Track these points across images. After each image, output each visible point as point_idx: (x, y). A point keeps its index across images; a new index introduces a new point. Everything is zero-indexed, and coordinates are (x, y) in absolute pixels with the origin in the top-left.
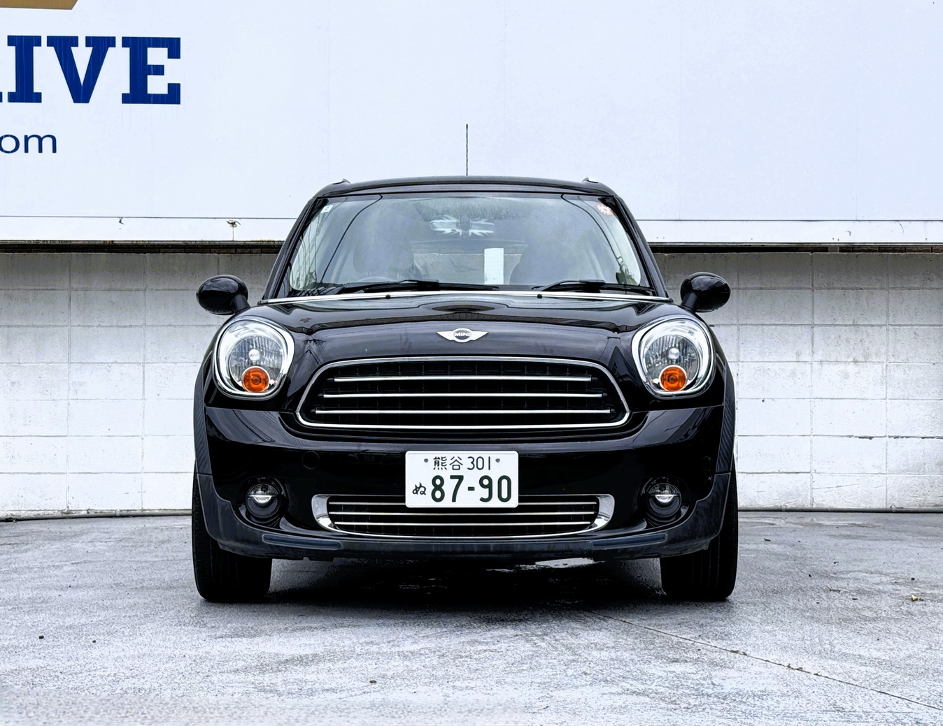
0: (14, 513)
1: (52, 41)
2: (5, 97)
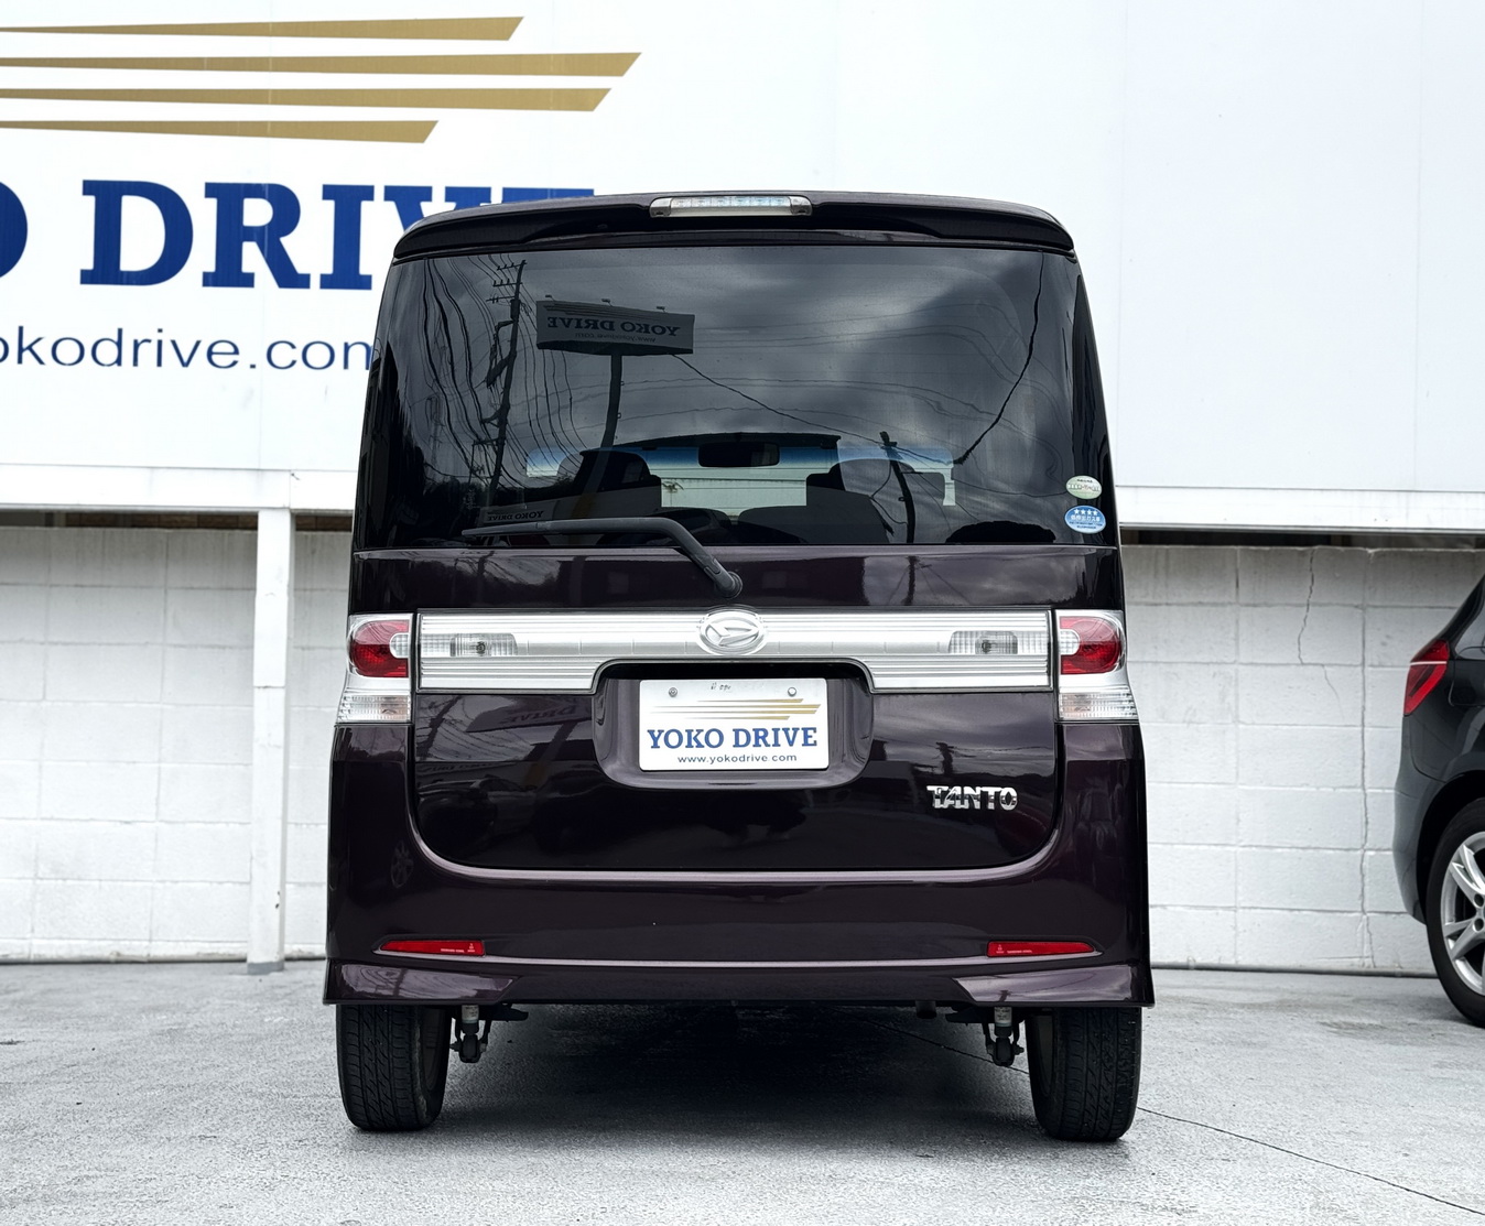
0: (301, 947)
1: (392, 193)
2: (315, 281)
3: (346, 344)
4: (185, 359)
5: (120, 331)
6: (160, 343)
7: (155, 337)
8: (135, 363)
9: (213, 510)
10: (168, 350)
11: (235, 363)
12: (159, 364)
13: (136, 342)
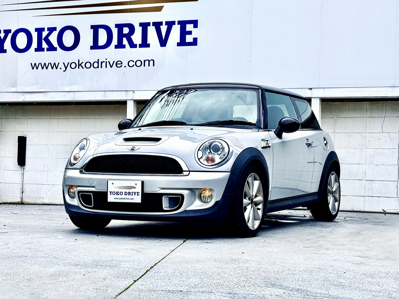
2: (138, 46)
3: (144, 60)
4: (111, 65)
5: (98, 60)
6: (106, 62)
7: (105, 61)
8: (101, 67)
9: (118, 100)
10: (108, 63)
11: (121, 66)
12: (106, 67)
13: (101, 62)
